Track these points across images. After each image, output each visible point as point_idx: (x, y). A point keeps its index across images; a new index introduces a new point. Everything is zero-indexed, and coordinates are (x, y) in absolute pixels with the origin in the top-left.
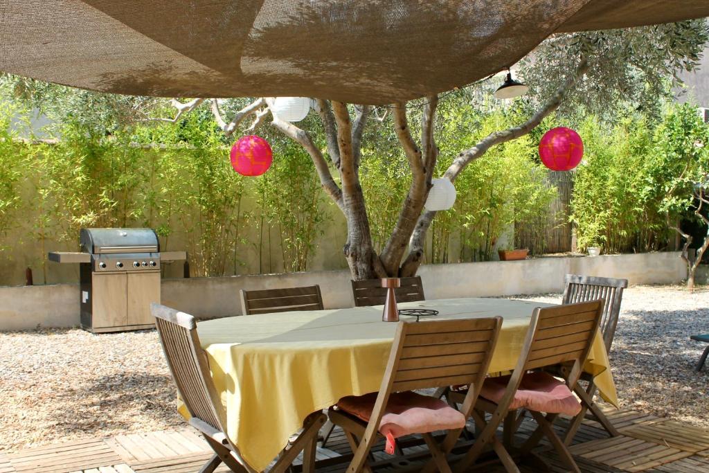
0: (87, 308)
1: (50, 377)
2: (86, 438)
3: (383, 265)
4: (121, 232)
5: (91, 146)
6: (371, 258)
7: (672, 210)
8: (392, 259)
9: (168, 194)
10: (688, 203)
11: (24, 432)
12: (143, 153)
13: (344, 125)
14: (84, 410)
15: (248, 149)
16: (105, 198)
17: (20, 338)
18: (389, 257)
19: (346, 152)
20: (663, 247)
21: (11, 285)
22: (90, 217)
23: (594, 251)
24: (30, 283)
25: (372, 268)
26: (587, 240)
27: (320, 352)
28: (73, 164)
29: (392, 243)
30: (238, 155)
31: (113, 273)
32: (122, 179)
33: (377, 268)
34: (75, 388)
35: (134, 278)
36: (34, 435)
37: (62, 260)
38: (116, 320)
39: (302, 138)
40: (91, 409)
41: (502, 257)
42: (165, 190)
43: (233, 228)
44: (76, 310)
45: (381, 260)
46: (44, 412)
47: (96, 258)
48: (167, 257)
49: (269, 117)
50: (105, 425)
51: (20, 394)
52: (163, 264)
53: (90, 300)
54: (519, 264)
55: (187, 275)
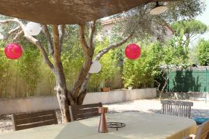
7: (155, 75)
10: (160, 72)
19: (57, 48)
20: (149, 86)
23: (130, 88)
26: (128, 84)
39: (37, 43)
41: (102, 90)
49: (23, 34)
54: (107, 93)
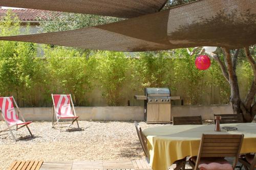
0: (145, 115)
1: (126, 138)
2: (127, 159)
3: (244, 106)
4: (158, 89)
5: (149, 59)
6: (239, 103)
8: (248, 104)
9: (177, 75)
11: (110, 155)
12: (167, 61)
13: (227, 54)
14: (131, 150)
15: (200, 60)
16: (153, 77)
17: (124, 124)
18: (246, 103)
19: (229, 64)
21: (123, 106)
22: (148, 84)
24: (129, 105)
25: (239, 107)
27: (179, 141)
28: (143, 65)
29: (247, 97)
30: (198, 62)
31: (154, 103)
32: (159, 71)
33: (242, 107)
34: (132, 142)
35: (161, 106)
36: (113, 156)
37: (137, 99)
38: (155, 119)
39: (216, 58)
40: (133, 150)
42: (176, 74)
43: (201, 87)
44: (143, 115)
45: (243, 104)
46: (119, 149)
47: (149, 98)
48: (173, 98)
50: (135, 156)
51: (115, 143)
52: (171, 100)
53: (146, 112)
55: (182, 104)
